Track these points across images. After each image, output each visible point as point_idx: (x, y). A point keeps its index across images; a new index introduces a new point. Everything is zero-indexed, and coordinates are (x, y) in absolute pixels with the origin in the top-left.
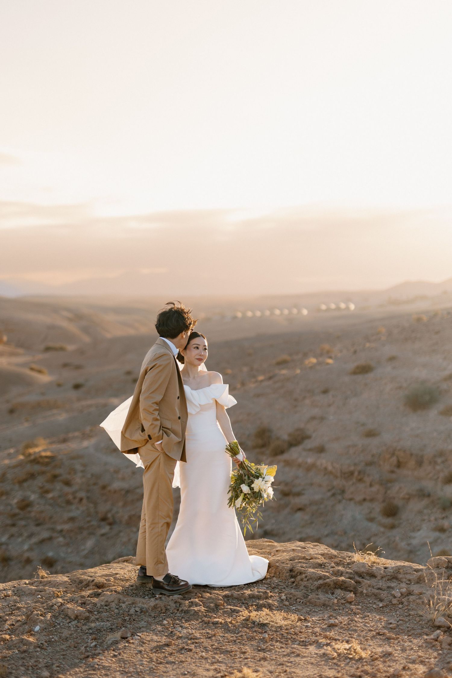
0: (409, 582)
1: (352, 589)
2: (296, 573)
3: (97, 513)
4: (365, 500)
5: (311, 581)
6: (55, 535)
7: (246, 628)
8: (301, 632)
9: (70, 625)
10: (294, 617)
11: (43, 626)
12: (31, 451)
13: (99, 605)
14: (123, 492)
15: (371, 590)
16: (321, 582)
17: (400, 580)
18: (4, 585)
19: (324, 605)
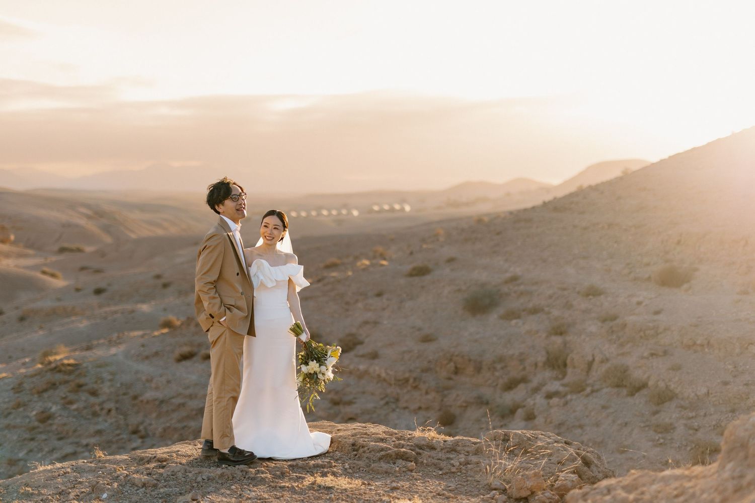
0: (467, 454)
1: (412, 459)
2: (358, 446)
3: (127, 425)
4: (420, 408)
5: (373, 453)
6: (80, 449)
7: (313, 490)
8: (365, 493)
9: (138, 491)
10: (358, 482)
11: (110, 493)
12: (51, 358)
13: (165, 475)
14: (157, 403)
15: (431, 460)
16: (383, 453)
17: (458, 452)
18: (61, 464)
19: (386, 472)
